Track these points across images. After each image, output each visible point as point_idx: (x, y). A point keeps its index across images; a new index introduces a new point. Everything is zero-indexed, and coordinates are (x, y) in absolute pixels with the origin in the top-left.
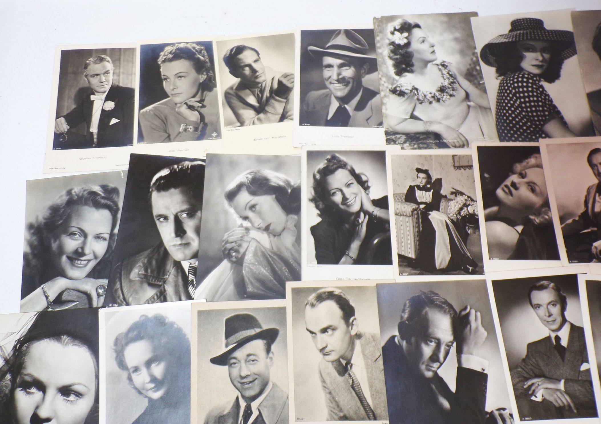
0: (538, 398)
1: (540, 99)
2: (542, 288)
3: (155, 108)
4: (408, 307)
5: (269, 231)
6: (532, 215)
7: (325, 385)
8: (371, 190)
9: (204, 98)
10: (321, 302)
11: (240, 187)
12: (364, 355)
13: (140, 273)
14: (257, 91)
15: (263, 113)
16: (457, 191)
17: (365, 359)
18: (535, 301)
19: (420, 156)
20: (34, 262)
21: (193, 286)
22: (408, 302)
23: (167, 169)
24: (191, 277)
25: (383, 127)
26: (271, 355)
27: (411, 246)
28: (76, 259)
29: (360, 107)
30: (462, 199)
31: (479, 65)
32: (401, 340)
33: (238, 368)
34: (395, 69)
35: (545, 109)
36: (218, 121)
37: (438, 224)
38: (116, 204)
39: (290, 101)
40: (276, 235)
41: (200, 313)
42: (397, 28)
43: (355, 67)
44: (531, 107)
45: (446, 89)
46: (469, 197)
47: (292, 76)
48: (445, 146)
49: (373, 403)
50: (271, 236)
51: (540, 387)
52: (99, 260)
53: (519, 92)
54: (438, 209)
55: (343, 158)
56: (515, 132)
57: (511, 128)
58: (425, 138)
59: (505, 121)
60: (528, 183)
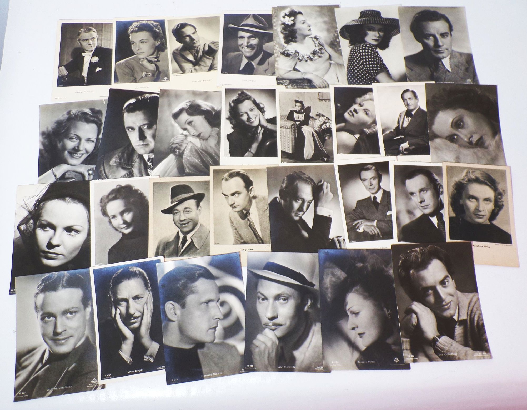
0: (361, 230)
1: (375, 60)
2: (368, 169)
3: (125, 61)
4: (286, 181)
5: (201, 137)
6: (365, 128)
7: (233, 225)
8: (266, 113)
9: (158, 56)
10: (231, 178)
11: (181, 111)
12: (258, 208)
13: (116, 161)
14: (194, 52)
15: (198, 66)
16: (320, 114)
17: (258, 211)
18: (363, 177)
19: (298, 93)
20: (46, 155)
21: (151, 169)
22: (286, 178)
23: (134, 98)
24: (149, 164)
25: (275, 75)
26: (199, 208)
27: (290, 146)
28: (74, 153)
29: (261, 63)
30: (323, 119)
31: (339, 39)
32: (280, 200)
33: (179, 215)
34: (284, 40)
35: (378, 66)
36: (168, 70)
37: (307, 133)
38: (100, 120)
39: (216, 59)
40: (205, 139)
41: (155, 184)
42: (287, 14)
43: (259, 38)
44: (369, 64)
45: (317, 53)
46: (327, 118)
47: (218, 43)
48: (314, 87)
49: (262, 234)
50: (201, 140)
51: (362, 225)
52: (89, 154)
53: (363, 56)
54: (307, 125)
55: (249, 93)
56: (358, 79)
57: (356, 77)
58: (302, 83)
59: (353, 73)
60: (364, 110)
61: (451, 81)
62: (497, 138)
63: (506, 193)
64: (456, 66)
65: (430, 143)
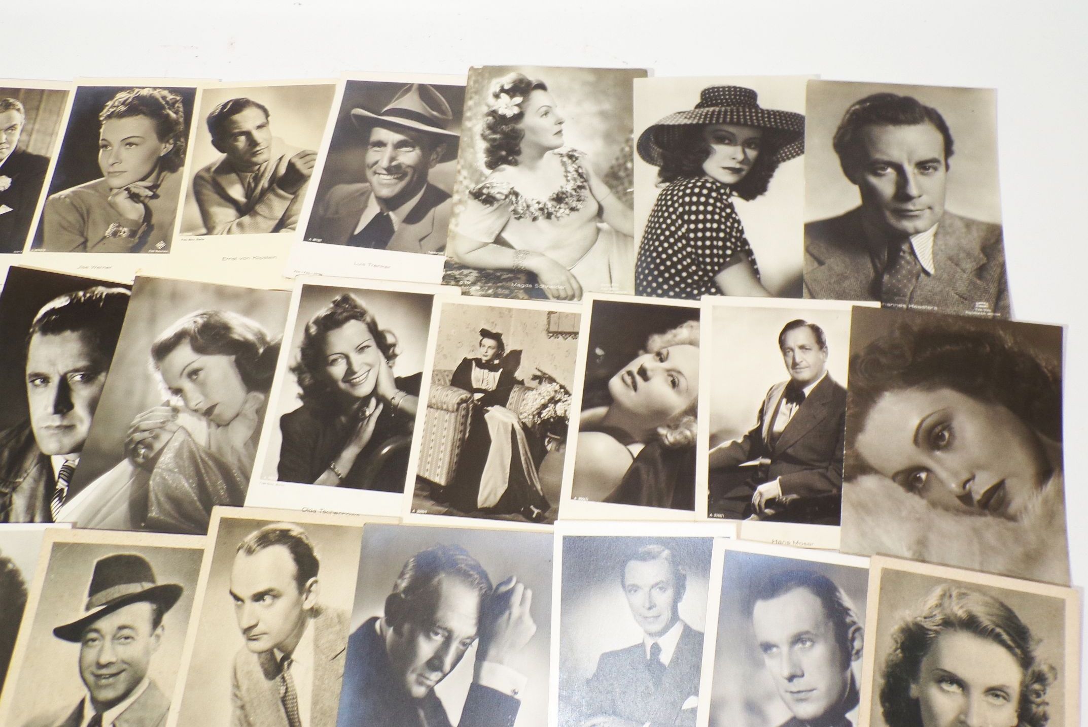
1: (723, 227)
2: (647, 557)
4: (411, 570)
5: (211, 417)
6: (662, 426)
7: (237, 693)
8: (398, 360)
9: (159, 183)
10: (264, 547)
11: (179, 338)
12: (317, 646)
14: (249, 177)
15: (250, 215)
16: (545, 374)
17: (316, 654)
19: (492, 309)
21: (60, 500)
22: (411, 561)
23: (66, 296)
24: (61, 484)
25: (444, 255)
26: (159, 631)
27: (443, 463)
29: (413, 218)
30: (549, 389)
31: (632, 160)
32: (385, 627)
33: (98, 648)
34: (487, 157)
35: (728, 244)
36: (172, 224)
37: (498, 428)
39: (299, 199)
40: (222, 424)
41: (57, 546)
42: (507, 87)
43: (422, 149)
44: (704, 239)
45: (567, 197)
46: (562, 387)
47: (313, 157)
48: (539, 294)
50: (213, 426)
54: (503, 404)
55: (361, 301)
56: (666, 281)
57: (661, 274)
58: (510, 279)
59: (654, 259)
60: (668, 371)
61: (929, 303)
62: (1050, 487)
63: (1059, 676)
64: (950, 259)
65: (845, 487)
